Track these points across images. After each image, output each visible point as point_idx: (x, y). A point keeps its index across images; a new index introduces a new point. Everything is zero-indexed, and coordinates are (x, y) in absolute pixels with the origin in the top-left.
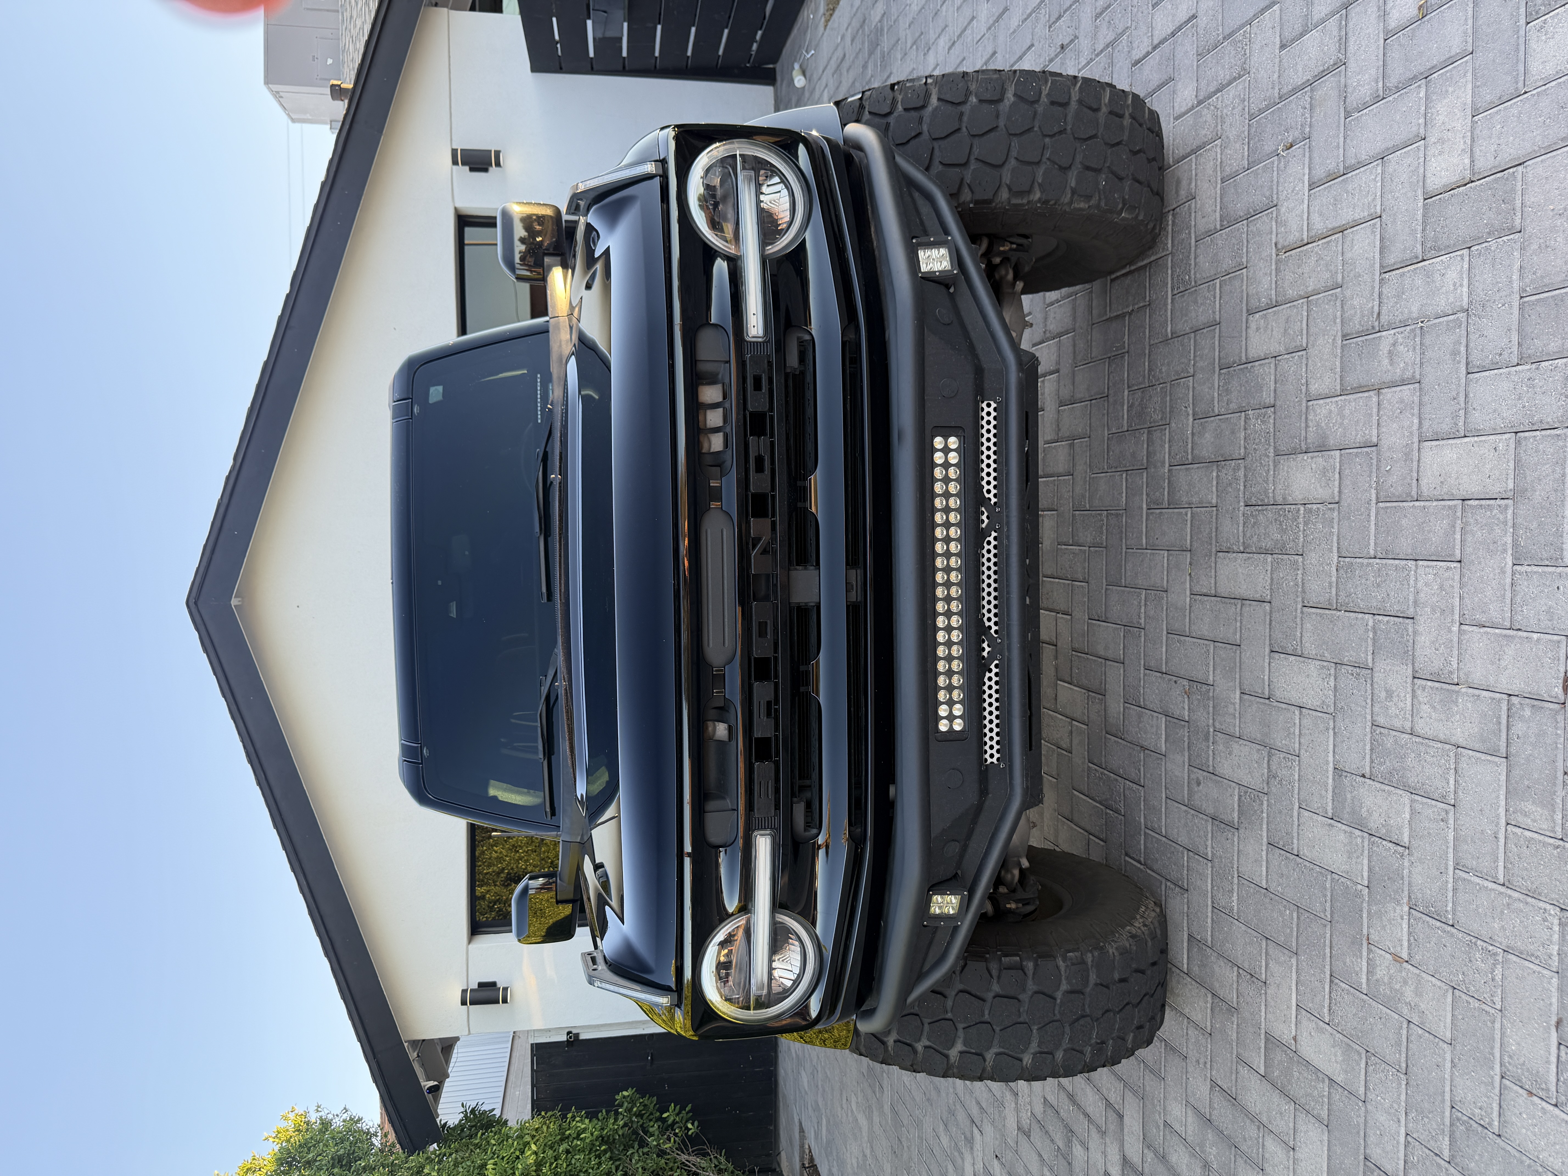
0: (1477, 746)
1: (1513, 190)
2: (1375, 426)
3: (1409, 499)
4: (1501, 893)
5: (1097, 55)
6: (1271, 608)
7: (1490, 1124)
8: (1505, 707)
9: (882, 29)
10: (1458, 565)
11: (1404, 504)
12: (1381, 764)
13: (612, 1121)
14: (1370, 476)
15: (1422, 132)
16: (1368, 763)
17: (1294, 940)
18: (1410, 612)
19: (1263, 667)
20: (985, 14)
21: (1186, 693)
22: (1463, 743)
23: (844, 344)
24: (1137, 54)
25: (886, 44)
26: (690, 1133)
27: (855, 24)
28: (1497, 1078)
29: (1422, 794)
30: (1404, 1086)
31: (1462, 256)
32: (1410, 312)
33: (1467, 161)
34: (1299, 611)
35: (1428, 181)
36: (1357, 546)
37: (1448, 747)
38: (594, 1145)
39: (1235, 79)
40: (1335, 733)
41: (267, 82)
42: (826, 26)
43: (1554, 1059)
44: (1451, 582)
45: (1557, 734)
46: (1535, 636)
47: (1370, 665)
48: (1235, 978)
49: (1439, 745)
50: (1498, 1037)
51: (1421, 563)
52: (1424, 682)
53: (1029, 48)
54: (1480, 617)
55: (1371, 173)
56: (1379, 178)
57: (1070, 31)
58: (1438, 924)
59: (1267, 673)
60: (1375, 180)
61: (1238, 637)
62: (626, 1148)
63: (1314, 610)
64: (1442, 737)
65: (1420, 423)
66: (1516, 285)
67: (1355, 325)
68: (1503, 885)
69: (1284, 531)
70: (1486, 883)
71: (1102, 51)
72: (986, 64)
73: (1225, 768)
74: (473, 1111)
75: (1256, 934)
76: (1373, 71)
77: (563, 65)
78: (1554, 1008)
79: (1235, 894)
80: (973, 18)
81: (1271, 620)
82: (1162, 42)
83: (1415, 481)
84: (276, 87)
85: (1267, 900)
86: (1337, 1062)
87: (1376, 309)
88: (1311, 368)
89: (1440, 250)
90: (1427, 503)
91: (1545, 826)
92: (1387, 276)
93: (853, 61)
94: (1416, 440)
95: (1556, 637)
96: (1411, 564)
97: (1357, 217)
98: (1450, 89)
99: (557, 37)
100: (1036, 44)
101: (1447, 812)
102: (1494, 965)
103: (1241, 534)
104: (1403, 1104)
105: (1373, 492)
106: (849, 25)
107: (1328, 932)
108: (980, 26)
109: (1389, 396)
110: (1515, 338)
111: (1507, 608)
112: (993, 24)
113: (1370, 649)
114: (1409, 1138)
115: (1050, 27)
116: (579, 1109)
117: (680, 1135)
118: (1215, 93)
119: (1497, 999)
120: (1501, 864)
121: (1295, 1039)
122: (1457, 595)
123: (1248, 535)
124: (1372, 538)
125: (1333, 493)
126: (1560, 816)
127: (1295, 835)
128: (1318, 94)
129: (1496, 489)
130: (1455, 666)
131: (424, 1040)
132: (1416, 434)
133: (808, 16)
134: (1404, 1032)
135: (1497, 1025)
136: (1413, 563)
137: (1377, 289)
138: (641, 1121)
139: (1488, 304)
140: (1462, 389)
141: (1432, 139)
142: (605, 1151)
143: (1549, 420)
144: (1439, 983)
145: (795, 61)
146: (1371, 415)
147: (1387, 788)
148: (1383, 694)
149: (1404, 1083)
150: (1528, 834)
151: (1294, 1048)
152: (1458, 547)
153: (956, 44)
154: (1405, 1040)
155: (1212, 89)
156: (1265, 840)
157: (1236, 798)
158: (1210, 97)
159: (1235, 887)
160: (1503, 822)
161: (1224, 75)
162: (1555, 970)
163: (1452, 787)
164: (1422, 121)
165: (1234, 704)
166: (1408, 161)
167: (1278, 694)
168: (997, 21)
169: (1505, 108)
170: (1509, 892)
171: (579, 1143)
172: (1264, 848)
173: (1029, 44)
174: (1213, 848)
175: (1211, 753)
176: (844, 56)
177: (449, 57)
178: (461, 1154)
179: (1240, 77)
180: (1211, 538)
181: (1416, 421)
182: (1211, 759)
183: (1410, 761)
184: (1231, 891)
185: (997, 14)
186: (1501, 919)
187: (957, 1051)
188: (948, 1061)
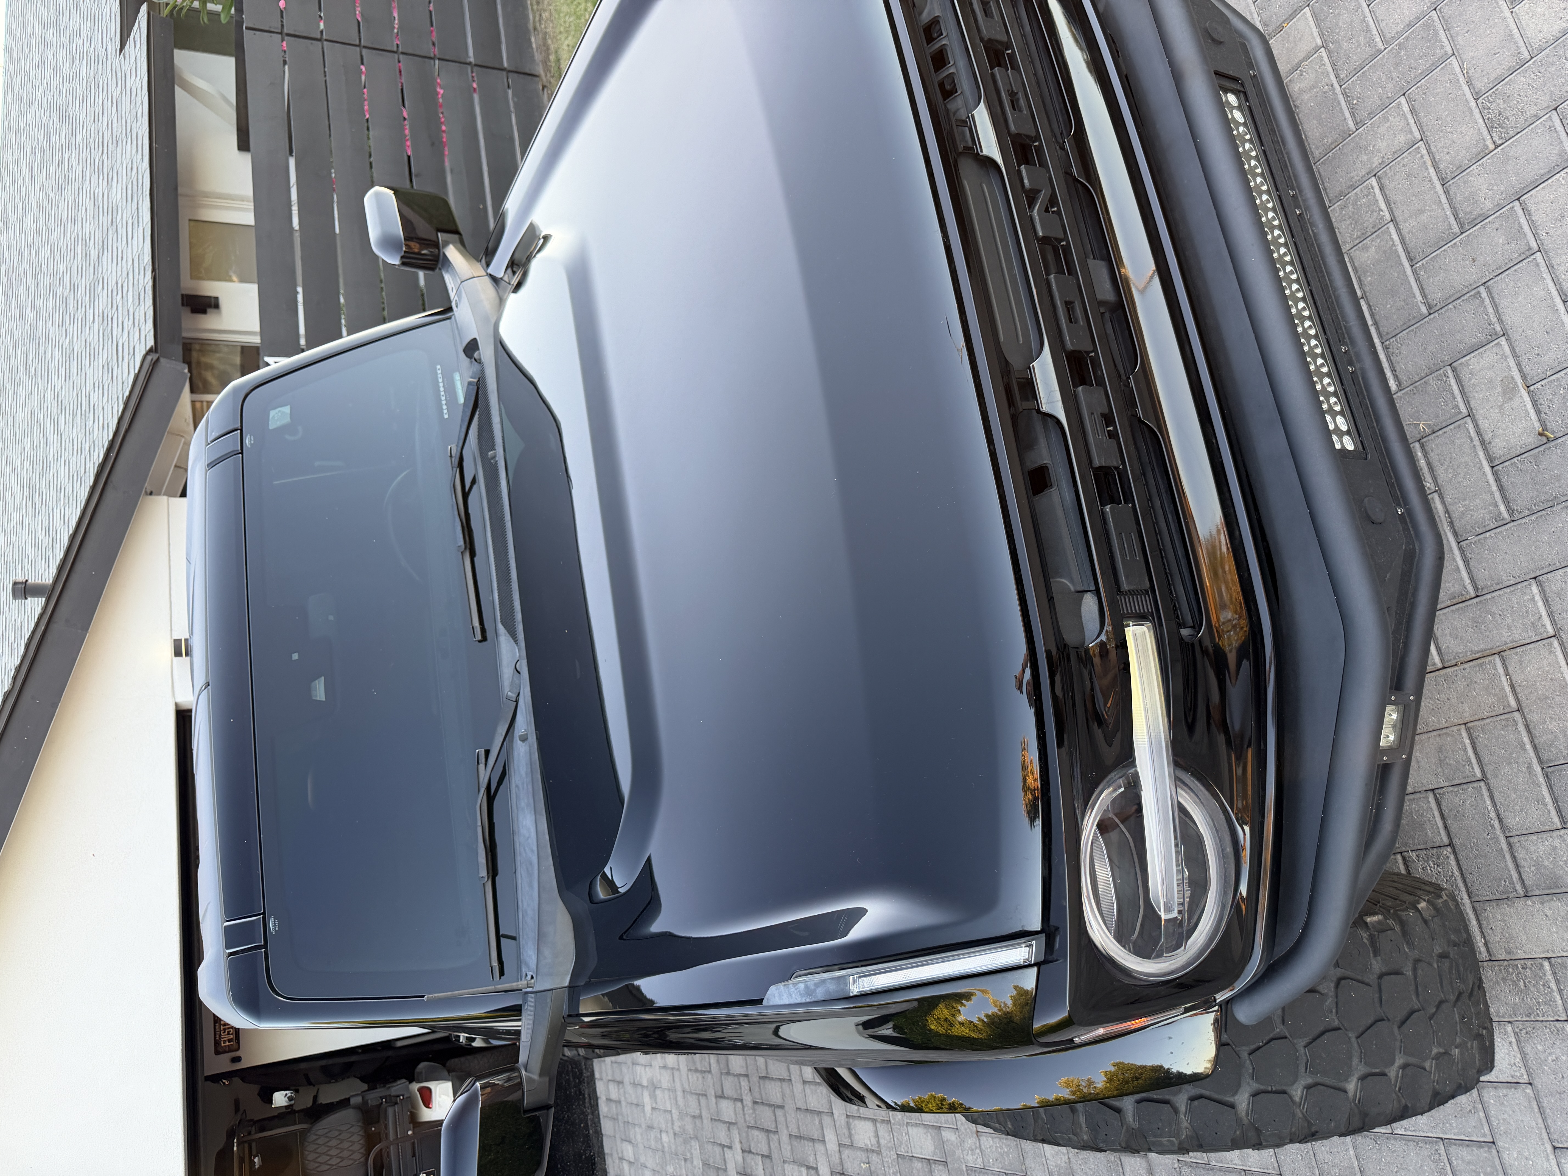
187: (1246, 1095)
188: (1236, 1114)
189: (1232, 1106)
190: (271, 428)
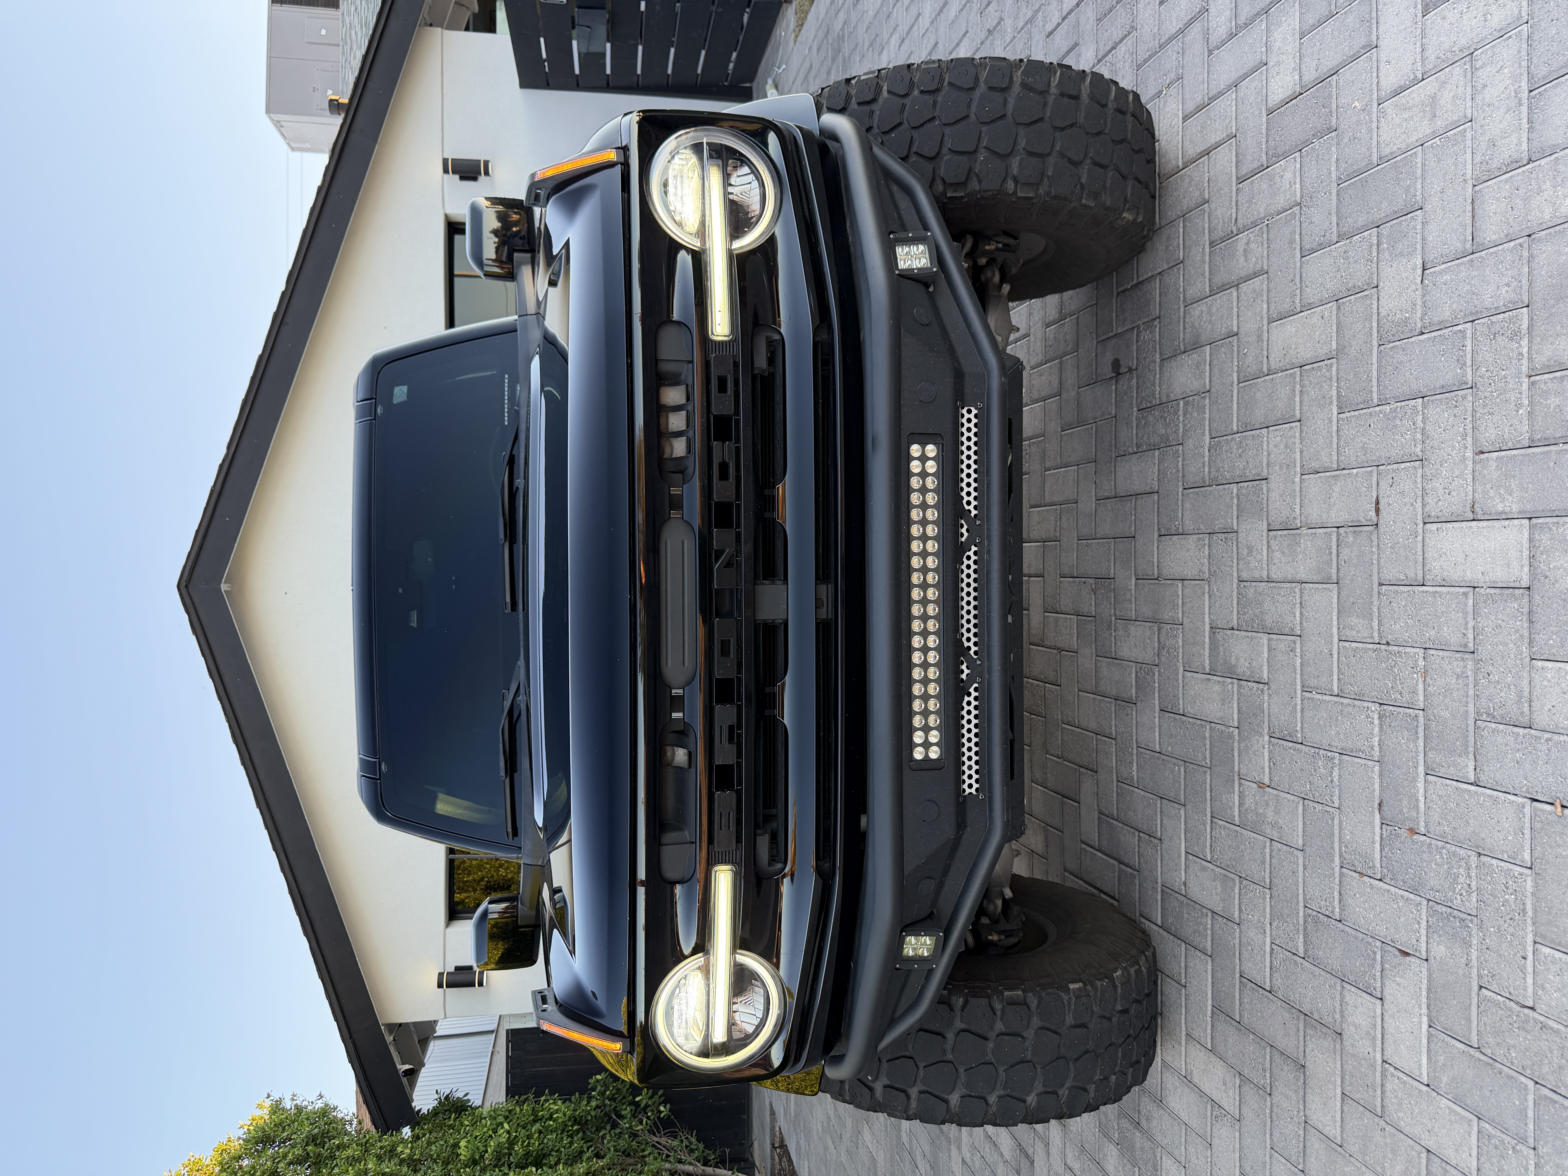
0: (1316, 578)
1: (1330, 96)
2: (1235, 318)
3: (1261, 375)
4: (1336, 702)
5: (1019, 33)
6: (1158, 497)
7: (1332, 912)
8: (1334, 539)
9: (843, 36)
10: (1298, 424)
11: (1259, 380)
12: (1245, 614)
13: (585, 1102)
14: (1232, 362)
15: (1264, 57)
16: (1235, 617)
17: (1182, 793)
18: (1264, 474)
19: (1153, 551)
20: (928, 11)
21: (1092, 590)
22: (1305, 579)
23: (815, 344)
24: (1050, 27)
25: (846, 51)
26: (662, 1115)
27: (821, 35)
28: (1337, 869)
29: (1276, 632)
30: (1268, 900)
31: (1295, 158)
32: (1259, 213)
33: (1297, 77)
34: (1180, 494)
35: (1269, 99)
36: (1224, 425)
37: (1294, 585)
38: (566, 1125)
39: (1125, 36)
40: (1210, 596)
41: (268, 111)
42: (795, 41)
43: (1378, 839)
44: (1293, 440)
45: (1372, 552)
46: (1355, 471)
47: (1235, 528)
48: (1136, 842)
49: (1288, 585)
50: (1336, 832)
51: (1271, 428)
52: (1275, 533)
53: (965, 34)
54: (1315, 465)
55: (1228, 100)
56: (1234, 103)
57: (997, 15)
58: (1291, 744)
59: (1156, 556)
60: (1230, 105)
61: (1133, 529)
62: (598, 1130)
63: (1191, 490)
64: (1290, 577)
65: (1268, 307)
66: (1334, 175)
67: (1219, 233)
68: (1338, 696)
69: (1167, 425)
70: (1325, 697)
71: (1022, 28)
72: (930, 54)
73: (1125, 650)
74: (447, 1098)
75: (1152, 796)
76: (1228, 13)
77: (550, 81)
78: (1377, 793)
79: (1135, 764)
80: (919, 14)
81: (1158, 508)
82: (1069, 13)
83: (1265, 358)
84: (276, 117)
85: (1160, 762)
86: (1217, 894)
87: (1234, 216)
88: (1186, 277)
89: (1279, 156)
90: (1275, 376)
91: (1366, 635)
92: (1241, 185)
93: (819, 70)
94: (1265, 322)
95: (1369, 469)
96: (1264, 431)
97: (1218, 139)
98: (1283, 19)
99: (544, 56)
100: (970, 30)
101: (1295, 642)
102: (1332, 768)
103: (1134, 436)
104: (1268, 916)
105: (1235, 375)
106: (815, 37)
107: (1209, 777)
108: (924, 22)
109: (1245, 288)
110: (1334, 220)
111: (1334, 453)
112: (936, 18)
113: (1235, 513)
114: (1273, 946)
115: (981, 13)
116: (552, 1093)
117: (652, 1118)
118: (1110, 51)
119: (1336, 799)
120: (1335, 677)
121: (1185, 884)
122: (1298, 450)
123: (1140, 435)
124: (1235, 415)
125: (1205, 383)
126: (1376, 624)
127: (1181, 696)
128: (1188, 39)
129: (1323, 352)
130: (1298, 512)
131: (401, 1025)
132: (1265, 316)
133: (781, 34)
134: (1268, 850)
135: (1336, 822)
136: (1266, 430)
137: (1234, 199)
138: (614, 1105)
139: (1314, 195)
140: (1298, 272)
141: (1271, 64)
142: (578, 1131)
143: (1360, 284)
144: (1292, 798)
145: (769, 76)
146: (1232, 308)
147: (1250, 634)
148: (1246, 551)
149: (1268, 896)
150: (1354, 645)
151: (1183, 892)
152: (1298, 408)
153: (906, 41)
154: (1268, 858)
155: (1108, 48)
156: (1157, 707)
157: (1134, 675)
158: (1106, 55)
159: (1135, 757)
160: (1336, 639)
161: (1117, 35)
162: (1377, 759)
163: (1298, 619)
164: (1264, 49)
165: (1130, 590)
166: (1254, 85)
167: (1165, 572)
168: (939, 14)
169: (1323, 28)
170: (1342, 700)
171: (551, 1123)
172: (1157, 715)
173: (964, 31)
174: (1116, 726)
175: (1113, 640)
176: (811, 66)
177: (442, 73)
178: (434, 1134)
179: (1129, 33)
180: (1111, 445)
181: (1265, 306)
182: (1113, 645)
183: (1267, 605)
184: (1131, 762)
185: (938, 9)
186: (1336, 726)
187: (958, 1096)
188: (948, 1107)
189: (946, 1102)
190: (395, 402)
